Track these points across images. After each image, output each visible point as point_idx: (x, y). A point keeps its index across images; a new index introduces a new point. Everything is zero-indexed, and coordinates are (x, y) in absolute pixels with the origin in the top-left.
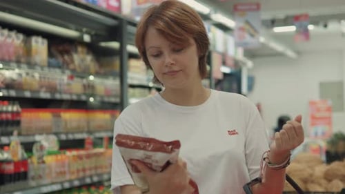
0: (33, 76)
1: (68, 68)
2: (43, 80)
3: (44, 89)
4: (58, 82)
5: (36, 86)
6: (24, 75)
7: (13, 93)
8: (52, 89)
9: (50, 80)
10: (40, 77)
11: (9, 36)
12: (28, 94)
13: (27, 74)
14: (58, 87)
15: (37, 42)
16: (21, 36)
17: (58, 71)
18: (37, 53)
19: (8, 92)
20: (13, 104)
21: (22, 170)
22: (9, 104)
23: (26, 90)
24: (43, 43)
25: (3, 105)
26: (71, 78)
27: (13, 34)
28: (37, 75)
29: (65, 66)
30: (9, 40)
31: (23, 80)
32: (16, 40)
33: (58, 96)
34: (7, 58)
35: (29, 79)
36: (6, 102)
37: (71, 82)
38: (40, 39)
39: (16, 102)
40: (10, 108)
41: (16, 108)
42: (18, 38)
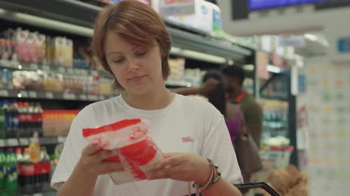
0: (56, 77)
1: (95, 69)
2: (67, 81)
3: (68, 90)
4: (84, 83)
5: (59, 88)
6: (46, 76)
7: (33, 95)
8: (78, 90)
9: (76, 81)
10: (64, 78)
11: (30, 37)
12: (50, 96)
13: (50, 75)
14: (84, 89)
15: (60, 42)
16: (43, 37)
17: (84, 72)
18: (60, 53)
19: (28, 94)
20: (35, 106)
21: (44, 171)
22: (30, 105)
23: (49, 91)
24: (68, 44)
25: (24, 106)
26: (97, 79)
27: (35, 35)
28: (61, 76)
29: (92, 67)
30: (30, 41)
31: (45, 82)
32: (38, 41)
33: (83, 97)
34: (27, 59)
35: (51, 79)
36: (26, 104)
37: (96, 83)
38: (64, 40)
39: (38, 103)
40: (31, 110)
41: (37, 110)
42: (40, 39)
